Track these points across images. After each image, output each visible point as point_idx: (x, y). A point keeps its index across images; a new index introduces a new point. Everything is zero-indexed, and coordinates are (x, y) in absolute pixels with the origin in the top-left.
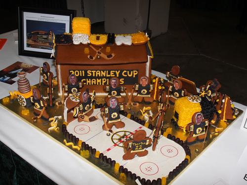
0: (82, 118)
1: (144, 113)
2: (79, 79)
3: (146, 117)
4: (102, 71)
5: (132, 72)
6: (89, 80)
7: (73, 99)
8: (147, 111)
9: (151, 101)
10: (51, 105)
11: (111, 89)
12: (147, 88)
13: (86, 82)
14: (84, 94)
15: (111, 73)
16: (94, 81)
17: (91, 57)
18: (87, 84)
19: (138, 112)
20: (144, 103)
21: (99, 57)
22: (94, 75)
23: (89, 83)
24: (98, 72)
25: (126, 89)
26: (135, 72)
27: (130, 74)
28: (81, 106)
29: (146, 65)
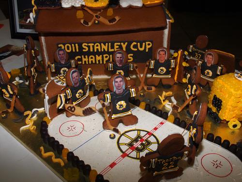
0: (71, 110)
1: (164, 101)
2: (72, 55)
3: (168, 106)
4: (102, 44)
5: (144, 44)
6: (85, 58)
7: (58, 82)
8: (168, 98)
9: (172, 83)
10: (32, 93)
11: (116, 68)
12: (167, 64)
13: (80, 60)
14: (73, 72)
15: (116, 47)
16: (92, 58)
17: (86, 22)
18: (83, 63)
19: (155, 99)
20: (162, 86)
21: (97, 22)
22: (92, 50)
23: (85, 62)
24: (97, 46)
25: (136, 67)
26: (149, 44)
27: (141, 47)
28: (68, 91)
29: (163, 34)
